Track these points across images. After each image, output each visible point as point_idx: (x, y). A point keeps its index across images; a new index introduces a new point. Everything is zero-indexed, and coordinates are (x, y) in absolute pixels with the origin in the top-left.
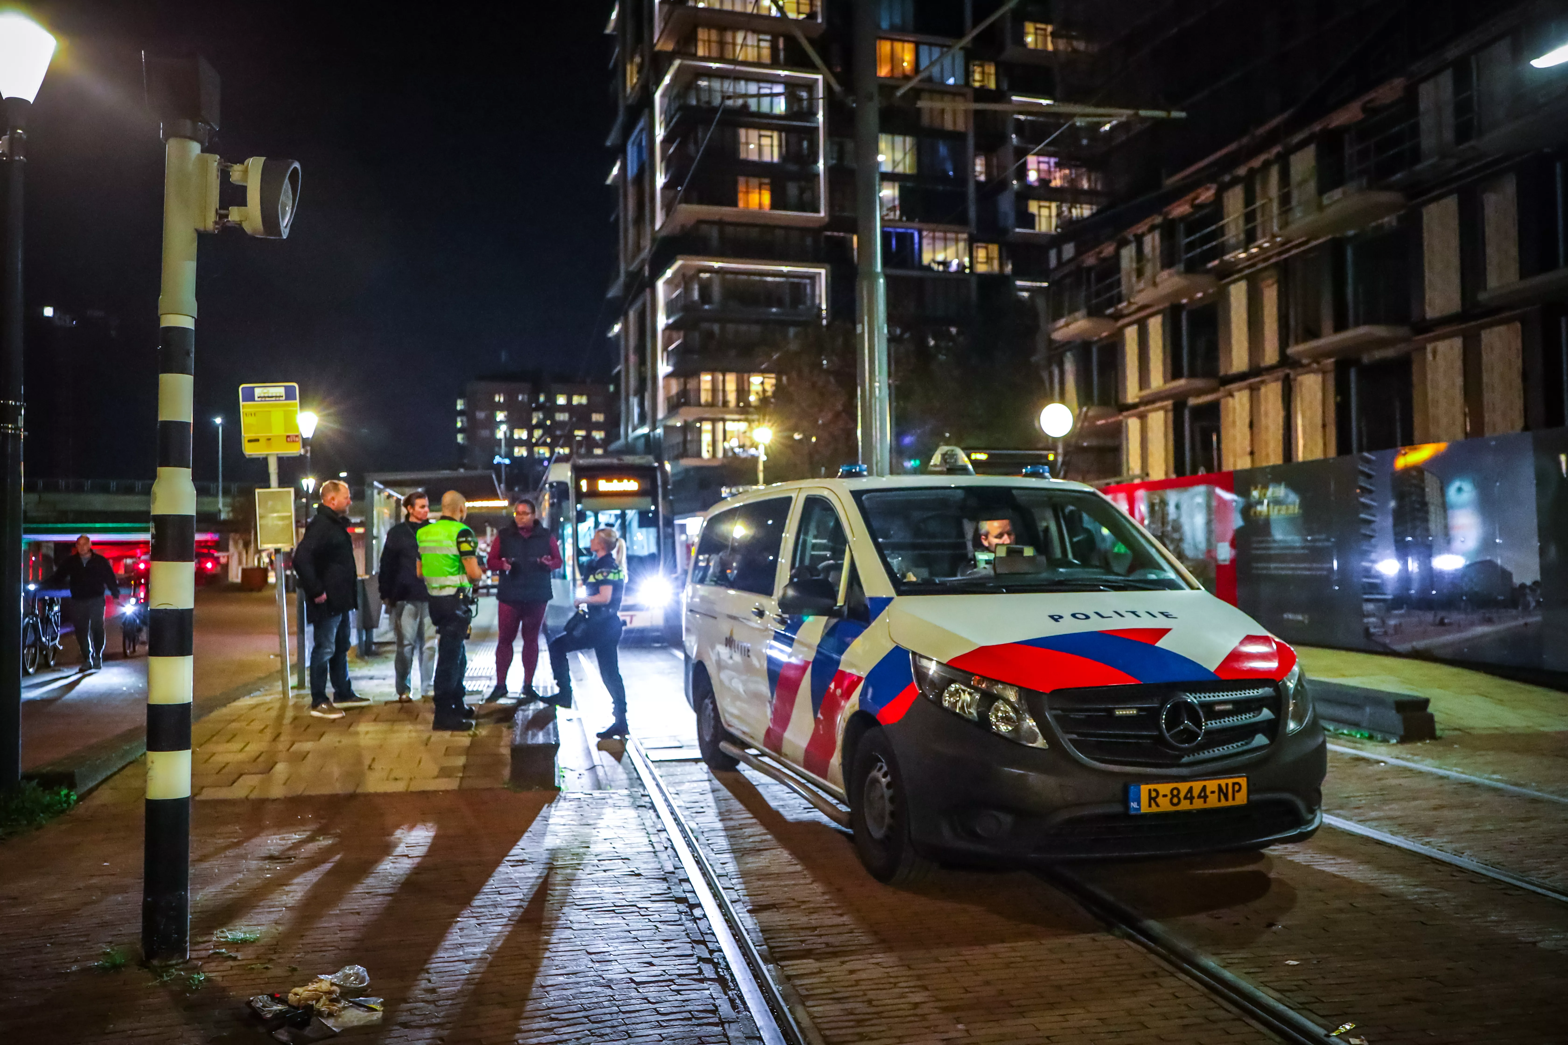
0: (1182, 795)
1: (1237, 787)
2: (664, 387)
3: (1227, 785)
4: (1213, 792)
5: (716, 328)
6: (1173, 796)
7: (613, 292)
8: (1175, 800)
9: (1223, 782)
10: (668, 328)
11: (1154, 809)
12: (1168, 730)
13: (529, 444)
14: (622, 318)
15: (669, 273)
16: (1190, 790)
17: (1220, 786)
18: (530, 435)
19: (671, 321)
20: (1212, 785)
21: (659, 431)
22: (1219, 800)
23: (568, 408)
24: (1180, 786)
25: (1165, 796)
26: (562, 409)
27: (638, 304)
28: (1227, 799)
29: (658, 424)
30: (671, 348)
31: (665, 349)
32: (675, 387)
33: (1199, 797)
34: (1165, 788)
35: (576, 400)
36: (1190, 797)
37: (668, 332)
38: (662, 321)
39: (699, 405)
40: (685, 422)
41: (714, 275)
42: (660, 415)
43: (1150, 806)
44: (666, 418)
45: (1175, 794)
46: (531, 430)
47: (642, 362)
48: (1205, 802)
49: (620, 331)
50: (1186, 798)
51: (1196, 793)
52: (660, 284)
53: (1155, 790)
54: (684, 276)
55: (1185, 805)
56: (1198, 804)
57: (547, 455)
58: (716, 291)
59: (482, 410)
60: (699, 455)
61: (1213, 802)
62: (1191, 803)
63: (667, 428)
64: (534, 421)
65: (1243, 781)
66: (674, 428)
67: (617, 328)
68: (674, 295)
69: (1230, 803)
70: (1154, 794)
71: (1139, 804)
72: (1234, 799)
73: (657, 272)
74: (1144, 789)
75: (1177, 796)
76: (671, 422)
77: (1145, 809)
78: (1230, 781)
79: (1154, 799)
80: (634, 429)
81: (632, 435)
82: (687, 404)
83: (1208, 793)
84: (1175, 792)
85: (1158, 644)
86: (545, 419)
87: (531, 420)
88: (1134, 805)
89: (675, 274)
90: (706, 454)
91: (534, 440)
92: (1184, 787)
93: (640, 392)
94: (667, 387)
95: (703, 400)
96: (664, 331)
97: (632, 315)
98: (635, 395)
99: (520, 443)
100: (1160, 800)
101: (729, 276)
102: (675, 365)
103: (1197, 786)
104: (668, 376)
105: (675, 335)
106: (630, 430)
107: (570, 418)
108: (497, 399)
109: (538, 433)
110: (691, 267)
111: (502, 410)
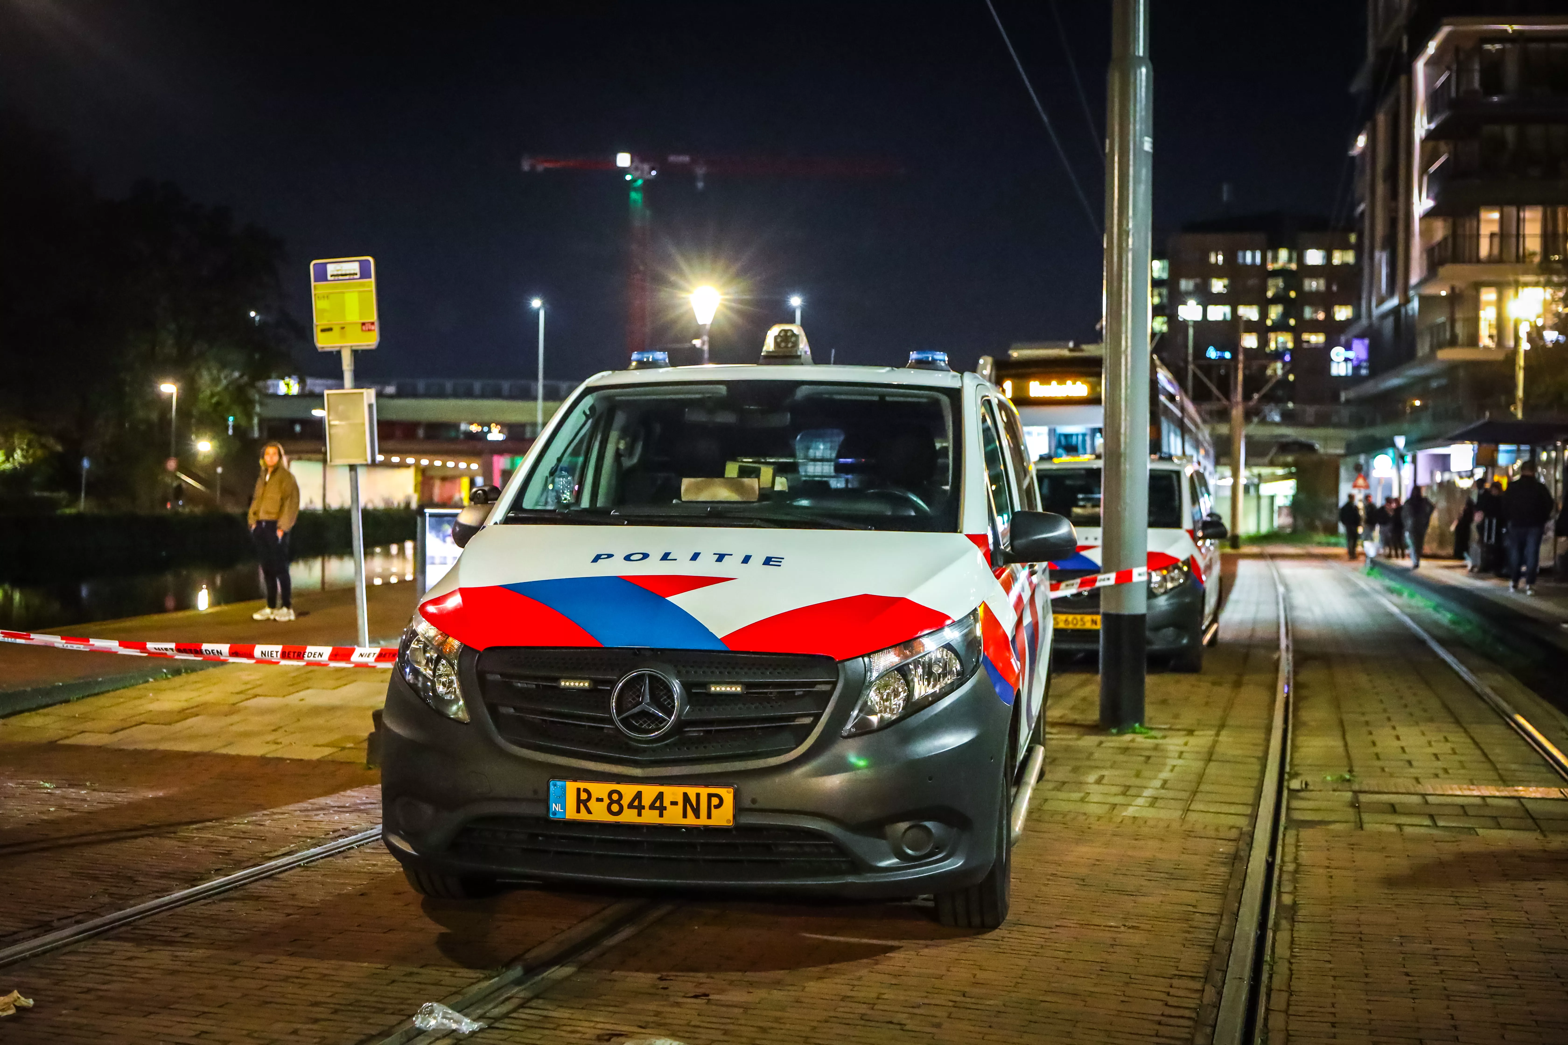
0: (625, 802)
1: (715, 801)
2: (1422, 233)
3: (698, 795)
4: (674, 803)
5: (1510, 132)
6: (612, 802)
7: (1359, 84)
8: (615, 808)
9: (692, 791)
10: (1431, 136)
11: (584, 816)
12: (619, 713)
13: (1261, 329)
14: (1368, 125)
15: (1432, 47)
16: (639, 795)
17: (685, 795)
18: (1264, 315)
19: (1432, 126)
20: (673, 793)
21: (1415, 304)
22: (685, 815)
23: (1326, 271)
24: (624, 788)
25: (600, 800)
26: (1314, 272)
27: (1390, 101)
28: (697, 815)
29: (1412, 293)
30: (1432, 169)
31: (1424, 170)
32: (1440, 230)
33: (652, 807)
34: (600, 789)
35: (1338, 258)
36: (637, 804)
37: (1430, 144)
38: (1421, 126)
39: (1478, 261)
40: (1453, 289)
41: (1508, 46)
42: (1414, 279)
43: (578, 811)
44: (1422, 283)
45: (614, 799)
46: (1264, 305)
47: (1393, 194)
48: (661, 815)
49: (1366, 147)
50: (631, 806)
51: (646, 801)
52: (1420, 66)
53: (586, 790)
54: (1457, 50)
55: (629, 816)
56: (650, 817)
57: (1290, 345)
58: (1511, 71)
59: (1188, 277)
60: (1473, 340)
61: (673, 816)
62: (640, 815)
63: (1423, 299)
64: (1270, 294)
65: (727, 794)
66: (1437, 298)
67: (1361, 141)
68: (1439, 83)
69: (703, 821)
70: (584, 796)
71: (564, 807)
72: (709, 816)
73: (1417, 48)
74: (571, 787)
75: (618, 802)
76: (1430, 290)
77: (571, 813)
78: (704, 791)
79: (585, 802)
80: (1381, 301)
81: (1376, 312)
82: (1456, 258)
83: (666, 803)
84: (615, 797)
85: (670, 599)
86: (1287, 288)
87: (1265, 290)
88: (555, 807)
89: (1440, 49)
90: (1485, 341)
91: (1269, 323)
92: (629, 791)
93: (1390, 244)
94: (1426, 233)
95: (1484, 250)
96: (1423, 142)
97: (1381, 119)
98: (1383, 248)
99: (1250, 327)
100: (592, 804)
101: (1533, 46)
102: (1436, 198)
103: (649, 792)
104: (1429, 215)
105: (1443, 146)
106: (1374, 304)
107: (1328, 286)
108: (1213, 259)
109: (1275, 312)
110: (1466, 35)
111: (1219, 277)
